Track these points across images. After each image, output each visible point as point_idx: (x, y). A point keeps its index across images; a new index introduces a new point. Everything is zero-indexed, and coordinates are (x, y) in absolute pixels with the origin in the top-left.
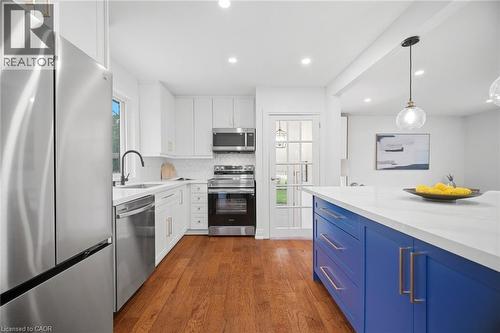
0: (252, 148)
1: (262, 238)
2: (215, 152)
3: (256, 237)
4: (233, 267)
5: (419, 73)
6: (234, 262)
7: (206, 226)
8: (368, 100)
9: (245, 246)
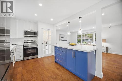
0: (36, 36)
1: (40, 57)
2: (25, 36)
3: (38, 58)
4: (36, 65)
5: (67, 26)
6: (36, 64)
7: (23, 58)
8: (59, 28)
9: (37, 60)
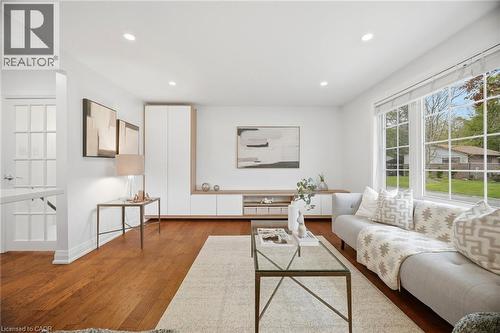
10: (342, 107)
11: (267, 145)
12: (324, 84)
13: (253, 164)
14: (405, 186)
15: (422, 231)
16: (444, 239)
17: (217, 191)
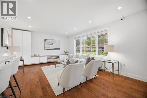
10: (68, 37)
11: (52, 44)
12: (67, 33)
13: (49, 49)
14: (79, 52)
15: (82, 58)
16: (84, 59)
17: (39, 56)
